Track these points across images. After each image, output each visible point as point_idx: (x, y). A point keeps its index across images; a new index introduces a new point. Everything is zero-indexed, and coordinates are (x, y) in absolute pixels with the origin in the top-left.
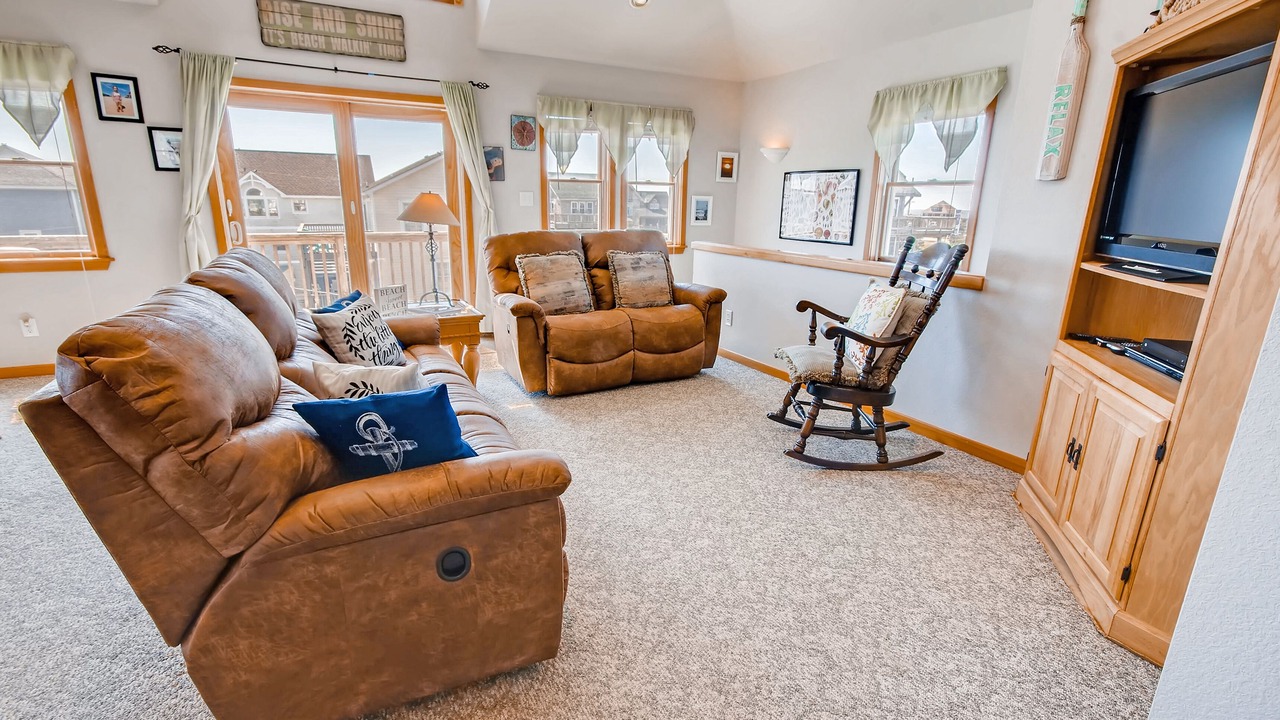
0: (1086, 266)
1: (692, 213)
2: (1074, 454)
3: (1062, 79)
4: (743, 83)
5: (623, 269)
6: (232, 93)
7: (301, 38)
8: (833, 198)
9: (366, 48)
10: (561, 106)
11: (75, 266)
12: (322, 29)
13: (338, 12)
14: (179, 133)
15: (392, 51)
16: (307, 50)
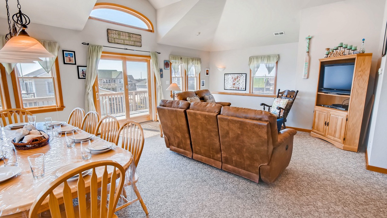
0: (318, 93)
1: (201, 85)
2: (327, 124)
3: (306, 61)
4: (209, 52)
5: (207, 99)
6: (102, 56)
7: (118, 41)
8: (239, 80)
9: (133, 43)
10: (175, 58)
11: (54, 110)
12: (123, 38)
13: (127, 34)
14: (86, 68)
15: (139, 44)
16: (119, 44)
